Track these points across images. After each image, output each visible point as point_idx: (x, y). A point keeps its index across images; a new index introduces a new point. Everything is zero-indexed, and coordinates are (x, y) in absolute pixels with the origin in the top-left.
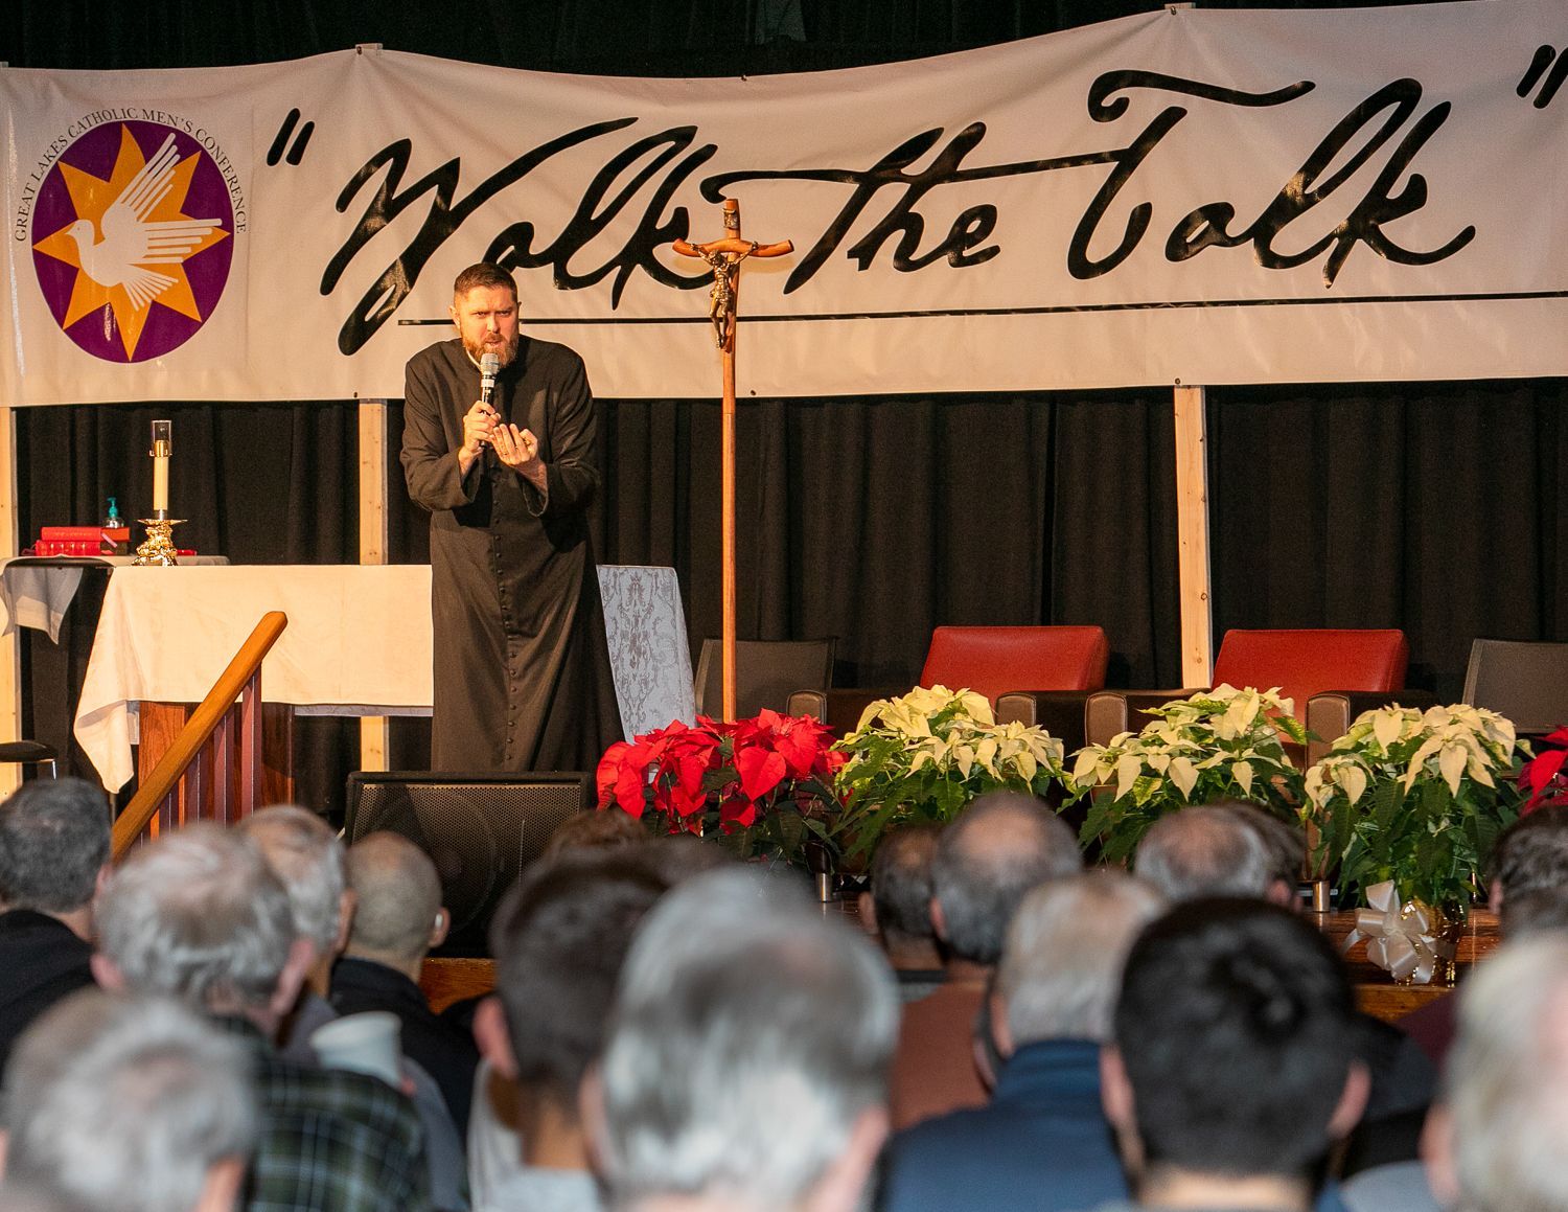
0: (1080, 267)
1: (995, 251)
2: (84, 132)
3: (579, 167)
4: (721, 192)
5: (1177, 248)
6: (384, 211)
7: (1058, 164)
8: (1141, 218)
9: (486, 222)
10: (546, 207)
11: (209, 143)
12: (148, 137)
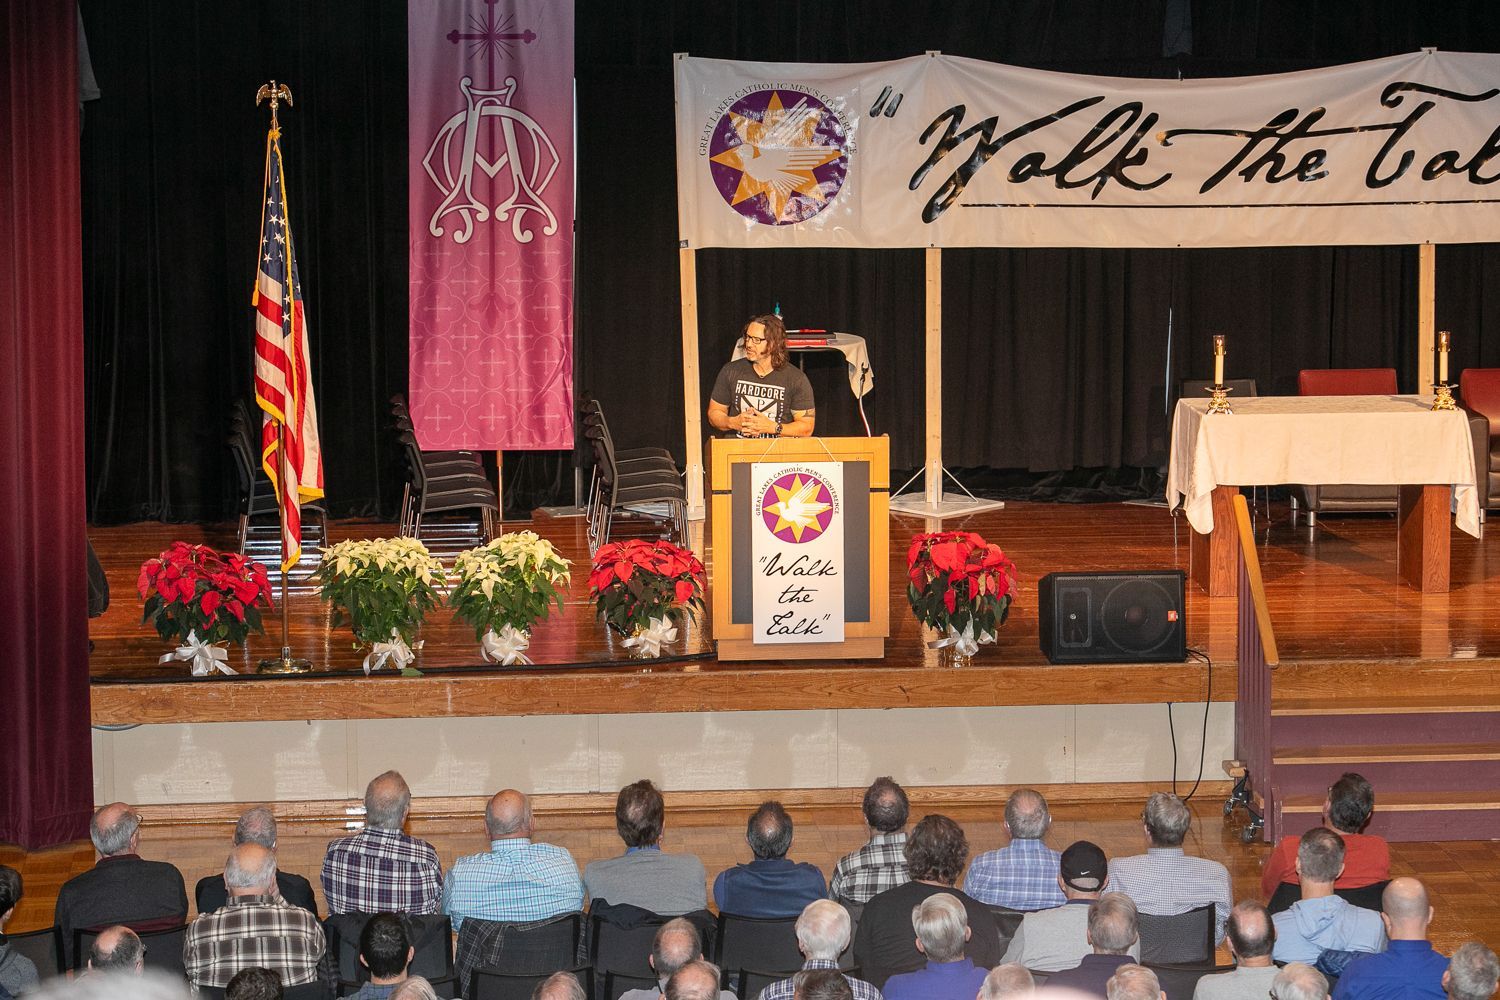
0: (1372, 182)
1: (1326, 174)
2: (746, 95)
3: (1080, 124)
4: (1169, 141)
5: (1428, 174)
6: (948, 144)
7: (1363, 129)
8: (1408, 158)
9: (1014, 152)
10: (1054, 145)
11: (829, 103)
12: (789, 99)
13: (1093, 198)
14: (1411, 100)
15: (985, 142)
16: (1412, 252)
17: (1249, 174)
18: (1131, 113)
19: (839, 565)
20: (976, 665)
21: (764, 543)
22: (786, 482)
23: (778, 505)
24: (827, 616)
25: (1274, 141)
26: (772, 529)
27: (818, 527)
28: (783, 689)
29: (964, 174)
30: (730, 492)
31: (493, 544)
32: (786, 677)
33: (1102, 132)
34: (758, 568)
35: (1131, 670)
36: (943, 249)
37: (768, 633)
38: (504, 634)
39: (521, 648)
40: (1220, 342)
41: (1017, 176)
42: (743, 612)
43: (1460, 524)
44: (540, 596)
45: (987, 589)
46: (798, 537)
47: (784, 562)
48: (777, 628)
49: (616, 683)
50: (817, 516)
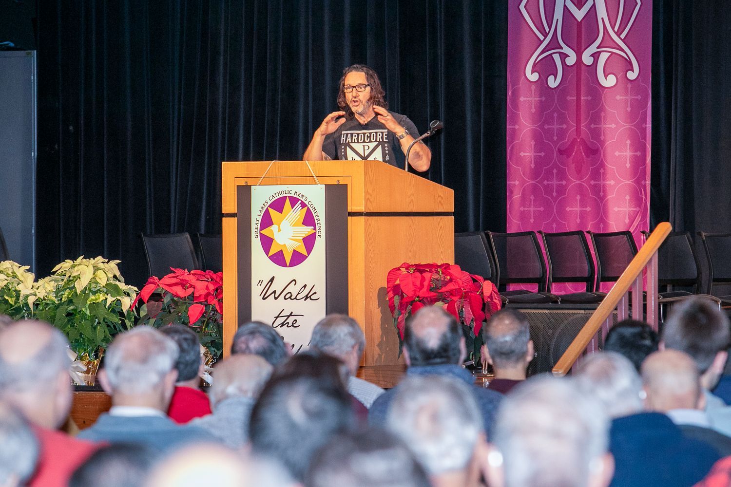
19: (321, 290)
21: (261, 265)
22: (278, 205)
23: (273, 228)
26: (267, 253)
27: (304, 251)
34: (256, 291)
47: (277, 286)
50: (304, 239)
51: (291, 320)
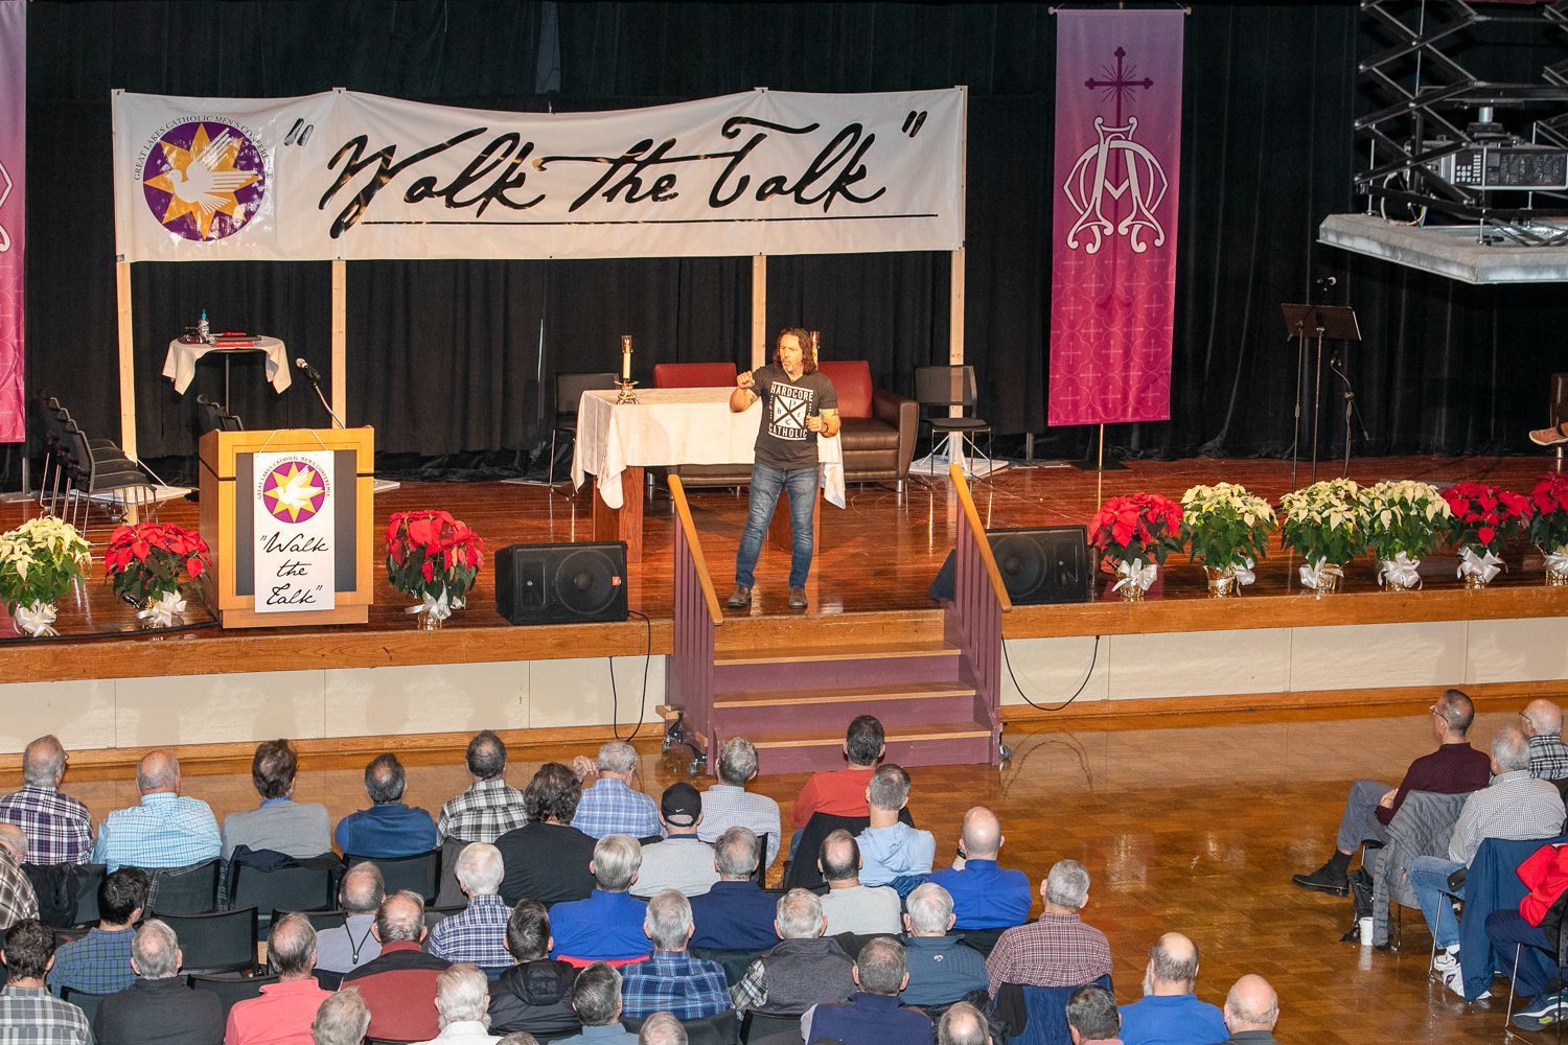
0: (714, 202)
1: (676, 195)
3: (467, 152)
4: (544, 166)
5: (761, 195)
6: (352, 170)
7: (706, 157)
8: (744, 182)
9: (409, 176)
10: (446, 170)
11: (249, 133)
12: (214, 130)
13: (478, 216)
14: (747, 132)
15: (384, 166)
16: (746, 262)
17: (611, 195)
18: (509, 142)
19: (330, 542)
20: (446, 627)
21: (264, 523)
22: (284, 469)
23: (278, 490)
24: (320, 587)
25: (630, 167)
26: (271, 511)
27: (311, 508)
28: (283, 653)
29: (366, 196)
30: (234, 479)
31: (23, 529)
32: (285, 641)
33: (486, 158)
34: (259, 546)
35: (582, 629)
36: (347, 261)
37: (268, 603)
38: (34, 608)
39: (49, 621)
40: (627, 342)
41: (412, 197)
42: (246, 585)
43: (829, 497)
44: (66, 575)
45: (458, 560)
46: (294, 517)
47: (282, 540)
48: (276, 598)
49: (135, 650)
50: (311, 499)
51: (297, 569)
